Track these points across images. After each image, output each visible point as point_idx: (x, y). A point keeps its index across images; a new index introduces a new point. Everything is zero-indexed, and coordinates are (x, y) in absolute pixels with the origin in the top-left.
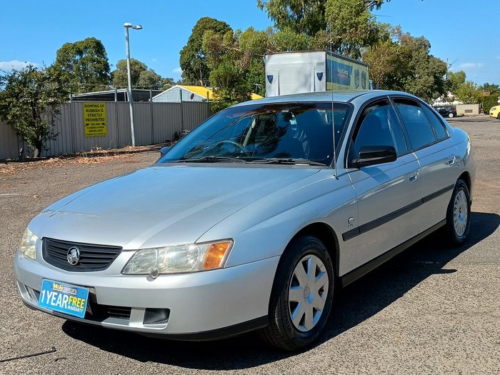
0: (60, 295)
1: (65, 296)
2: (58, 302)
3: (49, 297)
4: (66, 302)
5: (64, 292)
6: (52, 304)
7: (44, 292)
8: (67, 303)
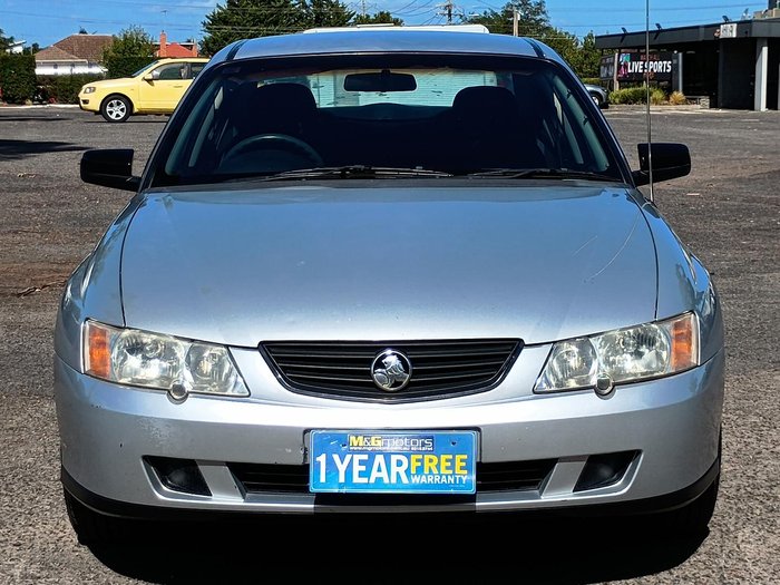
0: (379, 459)
1: (394, 458)
2: (374, 474)
3: (342, 468)
4: (402, 470)
5: (389, 448)
6: (356, 479)
7: (322, 459)
8: (408, 472)
